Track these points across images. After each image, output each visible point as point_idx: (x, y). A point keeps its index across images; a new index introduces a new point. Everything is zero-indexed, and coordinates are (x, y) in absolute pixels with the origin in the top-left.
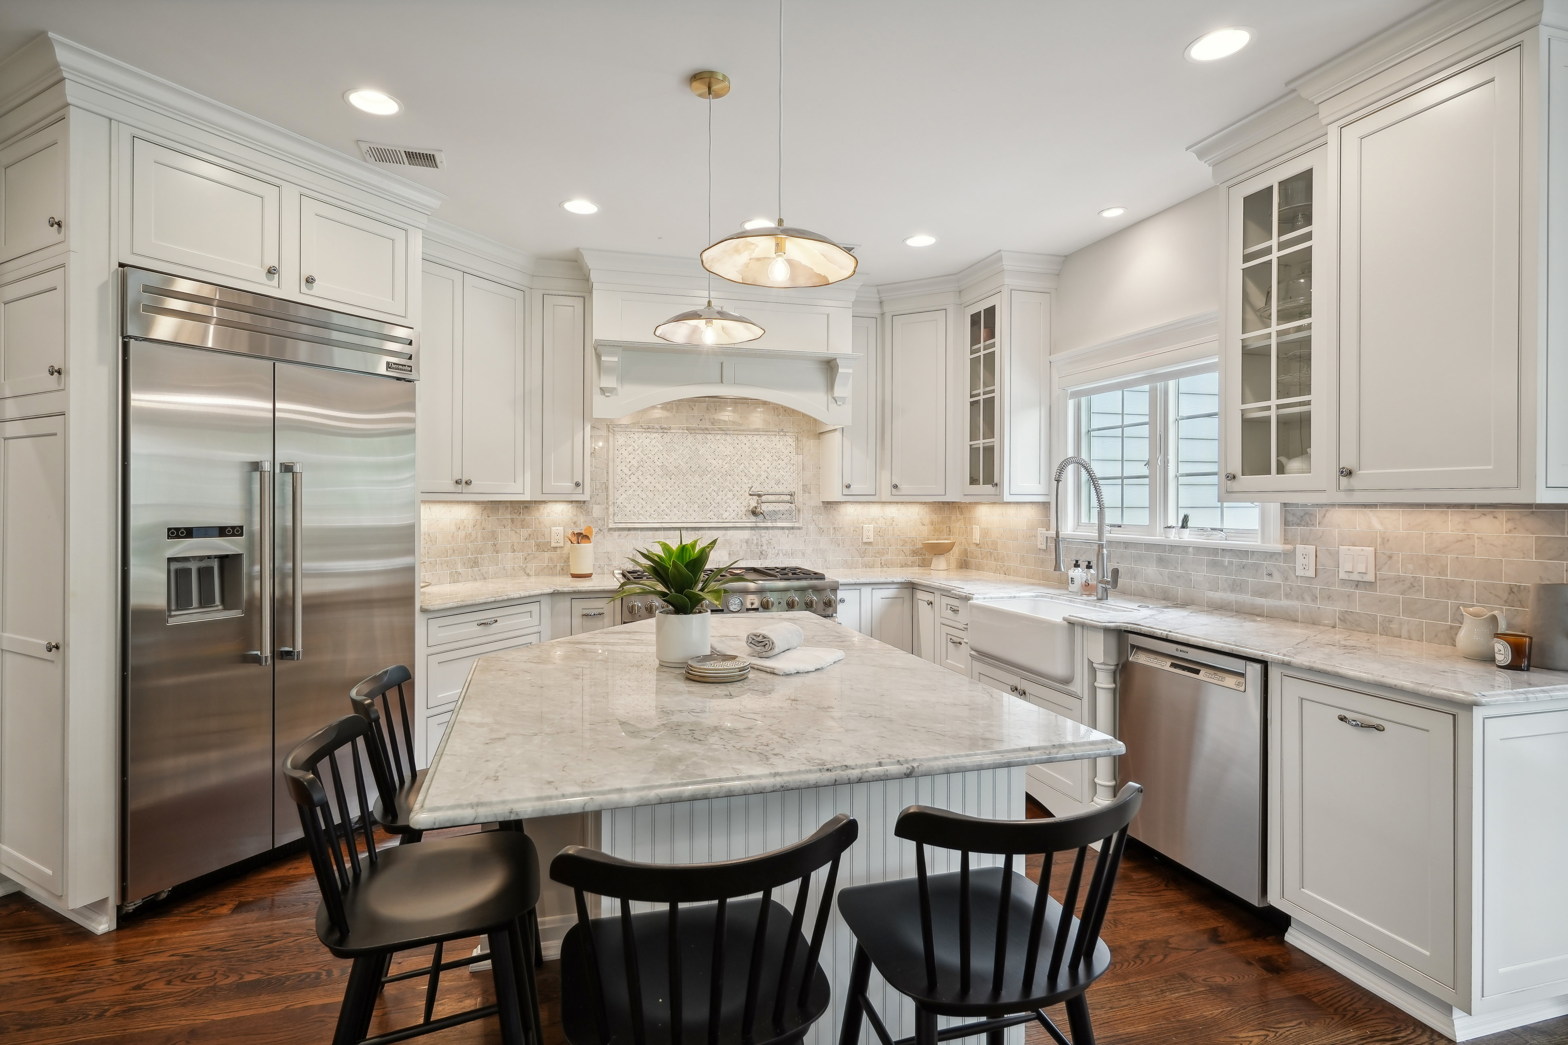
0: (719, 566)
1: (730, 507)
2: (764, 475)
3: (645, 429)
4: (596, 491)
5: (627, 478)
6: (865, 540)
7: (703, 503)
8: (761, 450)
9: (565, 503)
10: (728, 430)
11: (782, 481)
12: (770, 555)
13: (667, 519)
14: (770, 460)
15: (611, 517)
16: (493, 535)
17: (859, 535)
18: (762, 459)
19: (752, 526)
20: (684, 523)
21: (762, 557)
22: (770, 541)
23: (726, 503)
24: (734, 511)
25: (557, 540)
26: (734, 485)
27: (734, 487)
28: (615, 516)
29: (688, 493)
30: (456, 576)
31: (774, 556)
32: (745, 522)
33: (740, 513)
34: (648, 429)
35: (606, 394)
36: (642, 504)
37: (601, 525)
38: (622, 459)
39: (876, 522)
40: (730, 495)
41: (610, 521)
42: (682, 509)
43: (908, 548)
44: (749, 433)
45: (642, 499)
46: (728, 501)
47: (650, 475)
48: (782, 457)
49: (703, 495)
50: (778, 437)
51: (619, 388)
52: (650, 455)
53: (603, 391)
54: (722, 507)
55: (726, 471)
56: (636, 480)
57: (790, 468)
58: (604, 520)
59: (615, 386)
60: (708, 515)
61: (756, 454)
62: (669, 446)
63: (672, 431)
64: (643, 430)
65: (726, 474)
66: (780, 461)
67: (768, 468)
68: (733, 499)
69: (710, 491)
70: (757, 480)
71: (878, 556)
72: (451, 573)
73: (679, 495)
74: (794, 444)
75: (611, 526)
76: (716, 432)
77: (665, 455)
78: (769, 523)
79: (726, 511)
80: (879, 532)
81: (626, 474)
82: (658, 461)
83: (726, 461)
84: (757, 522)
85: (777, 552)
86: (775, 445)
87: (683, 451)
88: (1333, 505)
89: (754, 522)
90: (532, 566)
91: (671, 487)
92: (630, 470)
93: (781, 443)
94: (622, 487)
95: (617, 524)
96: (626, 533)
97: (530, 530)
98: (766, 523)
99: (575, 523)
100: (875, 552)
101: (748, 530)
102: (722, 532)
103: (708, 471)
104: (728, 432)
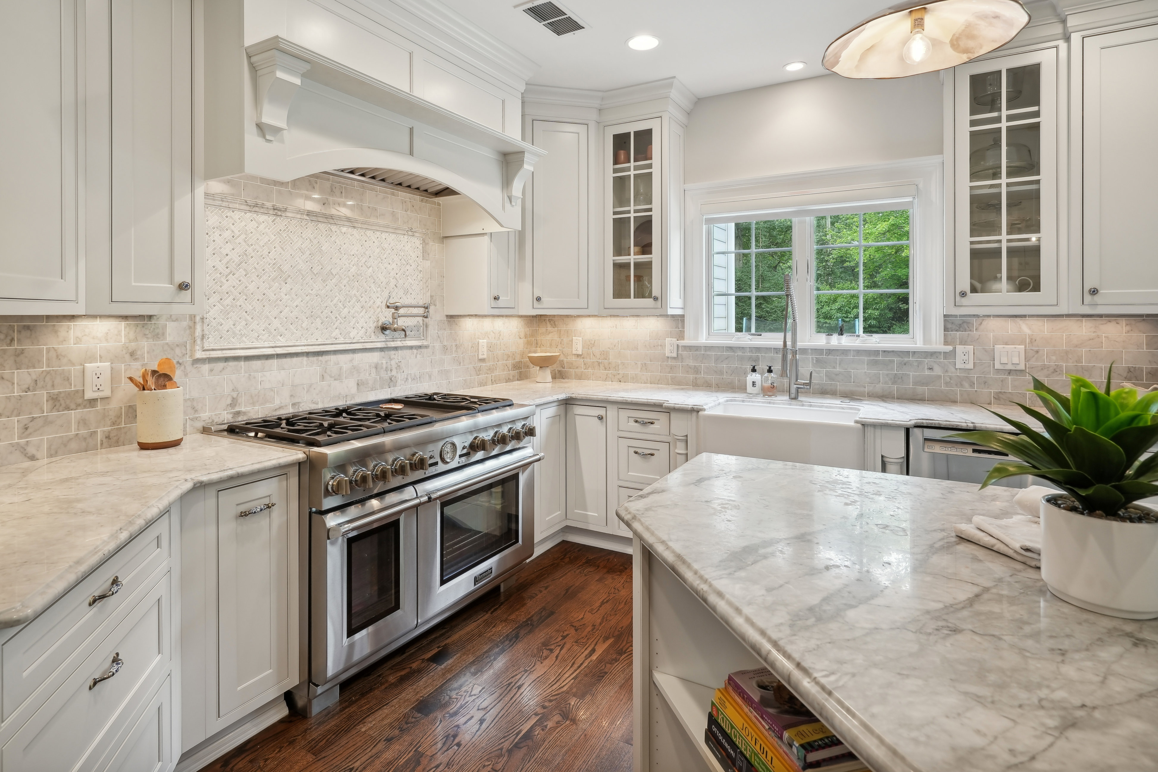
1: (358, 323)
2: (392, 285)
3: (250, 206)
5: (224, 280)
6: (481, 357)
7: (326, 318)
8: (390, 251)
9: (112, 319)
10: (356, 221)
11: (410, 291)
12: (399, 381)
13: (282, 341)
14: (399, 264)
15: (199, 342)
17: (476, 351)
18: (390, 262)
19: (383, 346)
21: (392, 384)
22: (399, 364)
23: (354, 318)
24: (362, 328)
25: (98, 387)
27: (362, 298)
28: (205, 340)
29: (308, 304)
31: (403, 382)
32: (374, 342)
33: (368, 329)
34: (254, 206)
36: (246, 320)
37: (184, 355)
39: (489, 337)
40: (358, 306)
41: (198, 348)
42: (302, 327)
43: (510, 362)
44: (378, 228)
45: (246, 312)
46: (356, 314)
47: (257, 276)
48: (410, 261)
49: (326, 307)
50: (406, 237)
51: (285, 130)
52: (257, 247)
54: (349, 323)
56: (236, 283)
57: (418, 275)
58: (186, 346)
59: (284, 127)
60: (334, 335)
61: (385, 256)
62: (284, 235)
64: (248, 208)
65: (353, 280)
66: (408, 267)
67: (397, 274)
68: (361, 312)
69: (335, 301)
70: (386, 288)
71: (489, 373)
73: (297, 306)
74: (421, 247)
75: (199, 355)
76: (341, 222)
77: (278, 248)
78: (399, 343)
79: (354, 328)
80: (491, 347)
81: (220, 274)
82: (268, 256)
83: (352, 263)
84: (387, 341)
85: (407, 376)
86: (404, 246)
87: (302, 244)
88: (989, 316)
89: (384, 341)
90: (43, 440)
92: (227, 268)
93: (410, 244)
95: (208, 353)
96: (221, 365)
97: (35, 372)
98: (396, 342)
99: (132, 354)
100: (487, 368)
101: (377, 351)
102: (349, 356)
103: (332, 274)
104: (356, 225)
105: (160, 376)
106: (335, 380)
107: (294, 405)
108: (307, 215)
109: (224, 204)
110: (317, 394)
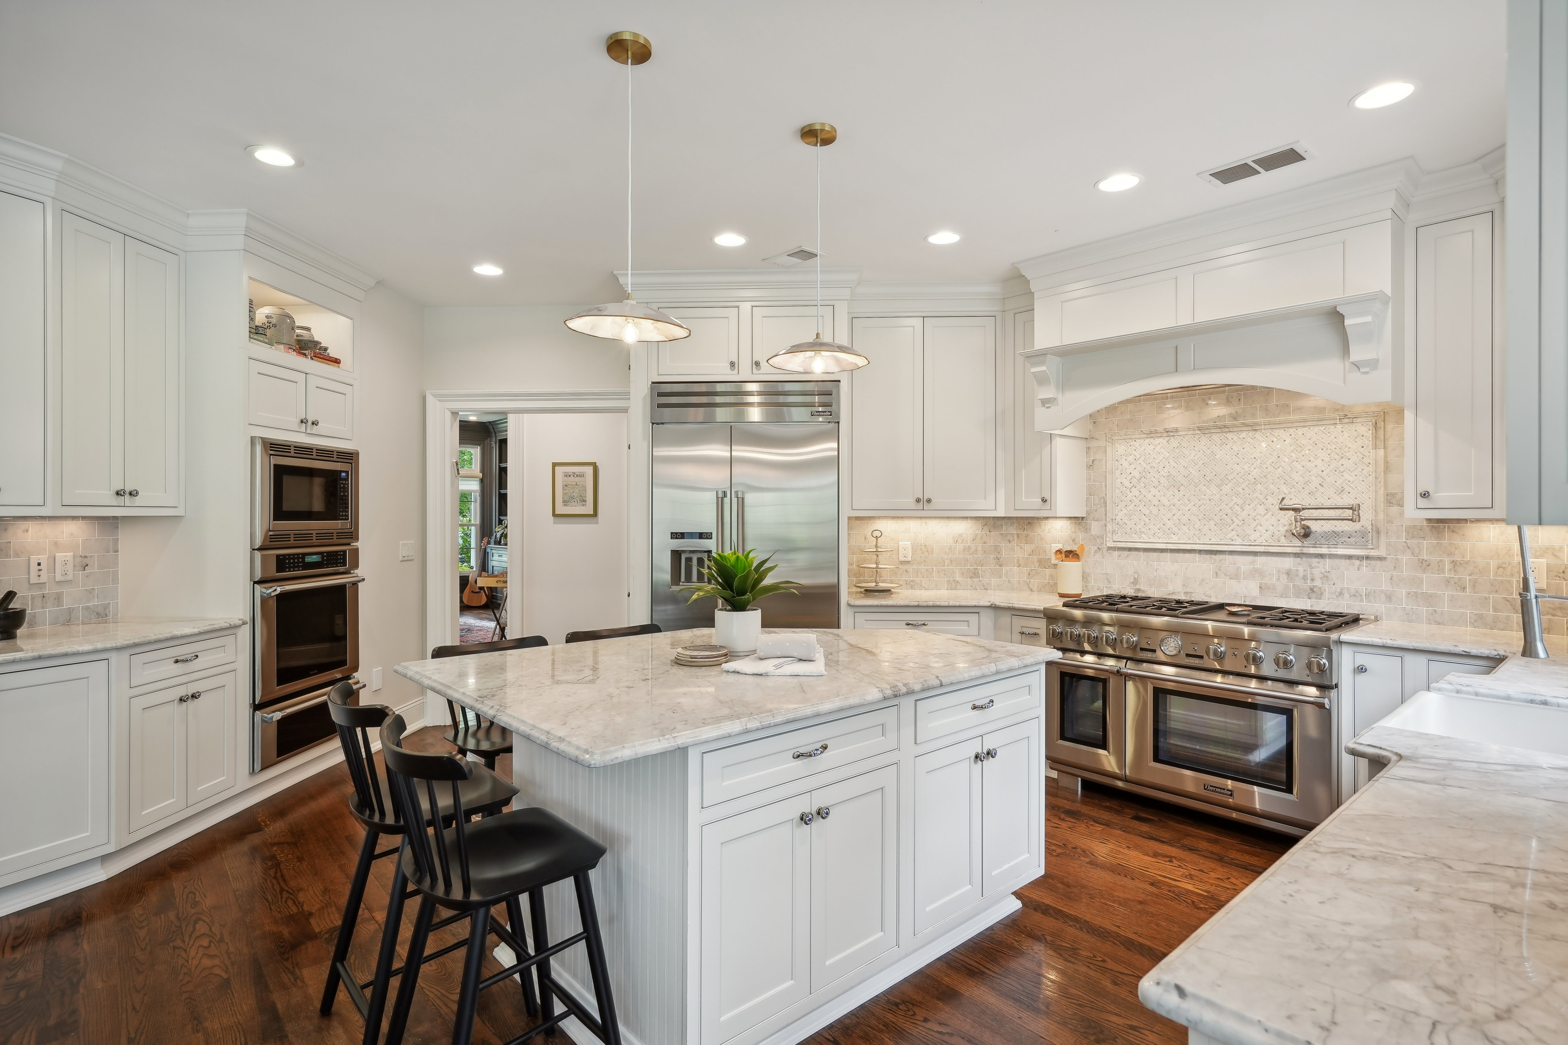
0: (1245, 601)
1: (1261, 526)
2: (1315, 484)
3: (1147, 434)
4: (1095, 507)
5: (1128, 492)
7: (1221, 520)
8: (1311, 447)
9: (1064, 519)
10: (1256, 424)
11: (1348, 489)
12: (1326, 594)
13: (1175, 539)
14: (1326, 459)
15: (1109, 535)
16: (997, 549)
17: (1512, 575)
18: (1312, 459)
19: (1299, 552)
20: (1196, 544)
21: (1314, 595)
22: (1326, 574)
23: (1255, 520)
26: (1267, 496)
27: (1267, 500)
28: (1114, 534)
29: (1201, 508)
30: (953, 584)
31: (1334, 596)
32: (1284, 546)
33: (1277, 533)
34: (1150, 434)
35: (1046, 406)
36: (1144, 521)
37: (1100, 543)
38: (1122, 470)
40: (1261, 510)
41: (1108, 539)
42: (1194, 528)
44: (1289, 425)
45: (1145, 515)
46: (1259, 517)
47: (1154, 487)
48: (1347, 454)
49: (1221, 510)
50: (1339, 426)
51: (1060, 397)
52: (1154, 464)
53: (1045, 402)
54: (1249, 526)
55: (1255, 479)
56: (1137, 493)
57: (1363, 469)
58: (1103, 538)
59: (1051, 396)
60: (1229, 536)
62: (1177, 451)
63: (1180, 433)
65: (1254, 483)
66: (1343, 461)
67: (1323, 471)
68: (1265, 515)
69: (1231, 505)
72: (948, 581)
73: (1189, 510)
74: (1369, 434)
75: (1110, 544)
76: (1239, 429)
77: (1173, 463)
78: (1323, 549)
79: (1255, 531)
81: (1126, 487)
82: (1163, 470)
83: (1254, 466)
84: (1304, 547)
85: (1339, 590)
86: (1335, 438)
87: (1194, 456)
89: (1299, 547)
90: (1035, 582)
91: (1179, 501)
92: (1131, 483)
93: (1346, 434)
94: (1122, 501)
95: (1116, 543)
96: (1126, 553)
97: (1033, 546)
98: (1319, 549)
99: (1073, 541)
100: (1552, 606)
101: (1290, 557)
102: (1250, 558)
103: (1228, 479)
104: (1257, 428)
105: (1071, 555)
106: (1231, 579)
107: (1186, 593)
108: (1199, 430)
109: (1129, 437)
110: (1210, 589)
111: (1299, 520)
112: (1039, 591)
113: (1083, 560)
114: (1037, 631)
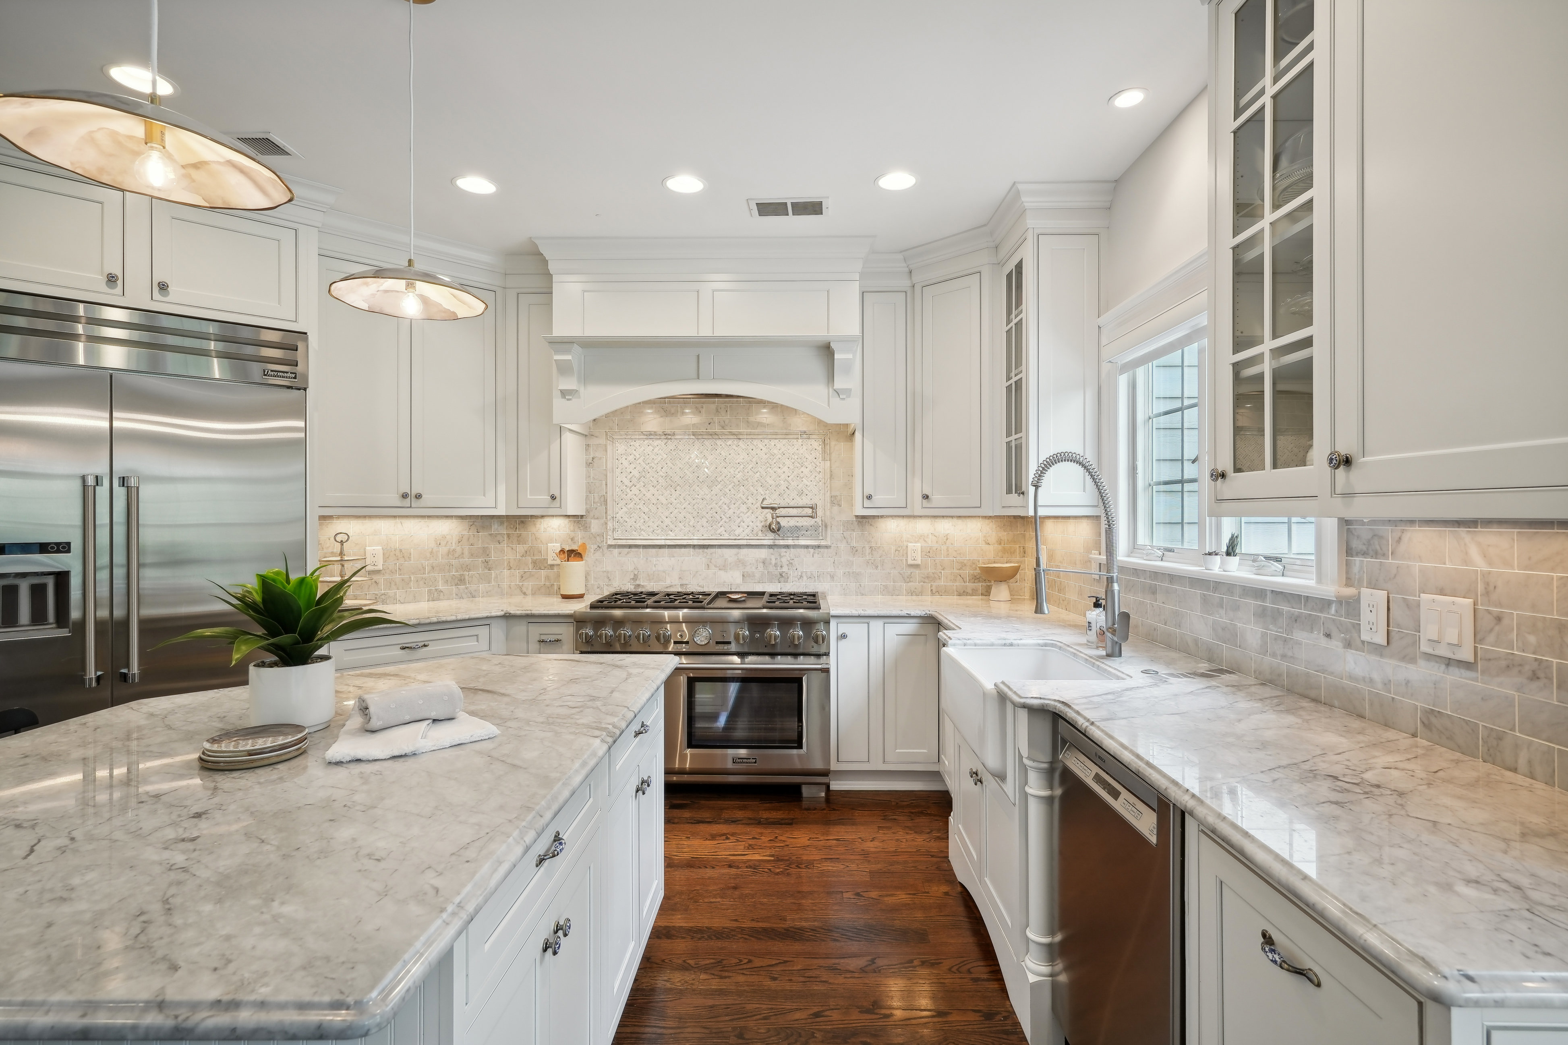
0: (731, 589)
1: (743, 522)
2: (783, 487)
3: (647, 436)
4: (595, 505)
5: (628, 491)
6: (910, 562)
7: (712, 517)
8: (780, 456)
9: (562, 518)
10: (740, 434)
11: (806, 492)
12: (791, 578)
13: (672, 535)
14: (791, 467)
15: (610, 533)
16: (485, 551)
17: (903, 555)
18: (781, 466)
19: (772, 544)
20: (691, 539)
21: (782, 580)
22: (791, 562)
23: (739, 517)
24: (748, 526)
25: (554, 558)
26: (748, 496)
27: (748, 499)
28: (614, 532)
29: (695, 507)
30: (436, 593)
31: (797, 579)
32: (761, 539)
33: (755, 528)
34: (649, 435)
35: (567, 397)
36: (644, 519)
37: (600, 541)
38: (622, 469)
39: (925, 541)
40: (744, 508)
41: (609, 537)
42: (689, 525)
43: (967, 572)
44: (765, 436)
45: (644, 513)
46: (742, 514)
47: (653, 486)
48: (806, 464)
49: (712, 508)
50: (800, 441)
51: (582, 390)
52: (653, 465)
53: (564, 393)
54: (734, 522)
55: (739, 481)
56: (637, 492)
57: (816, 476)
58: (603, 536)
59: (574, 388)
60: (719, 531)
61: (775, 461)
62: (674, 453)
63: (677, 437)
64: (645, 437)
65: (738, 485)
66: (803, 469)
67: (789, 477)
68: (747, 512)
69: (720, 504)
70: (775, 490)
71: (927, 581)
72: (430, 591)
73: (685, 508)
74: (820, 448)
75: (609, 542)
76: (726, 437)
77: (670, 464)
78: (789, 541)
79: (739, 526)
80: (928, 553)
81: (626, 486)
82: (661, 470)
83: (738, 470)
84: (776, 539)
85: (800, 574)
86: (797, 450)
87: (689, 459)
88: (1412, 522)
89: (772, 539)
90: (529, 585)
91: (676, 499)
92: (631, 481)
93: (805, 448)
94: (622, 499)
95: (616, 541)
96: (627, 550)
97: (526, 547)
98: (787, 541)
99: (572, 539)
100: (923, 576)
101: (765, 548)
102: (734, 551)
103: (717, 481)
104: (741, 437)
105: (573, 554)
106: (720, 569)
107: (682, 585)
108: (694, 435)
109: (629, 437)
110: (703, 580)
111: (775, 517)
112: (533, 594)
113: (585, 558)
114: (559, 637)
